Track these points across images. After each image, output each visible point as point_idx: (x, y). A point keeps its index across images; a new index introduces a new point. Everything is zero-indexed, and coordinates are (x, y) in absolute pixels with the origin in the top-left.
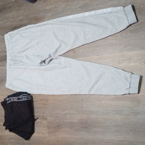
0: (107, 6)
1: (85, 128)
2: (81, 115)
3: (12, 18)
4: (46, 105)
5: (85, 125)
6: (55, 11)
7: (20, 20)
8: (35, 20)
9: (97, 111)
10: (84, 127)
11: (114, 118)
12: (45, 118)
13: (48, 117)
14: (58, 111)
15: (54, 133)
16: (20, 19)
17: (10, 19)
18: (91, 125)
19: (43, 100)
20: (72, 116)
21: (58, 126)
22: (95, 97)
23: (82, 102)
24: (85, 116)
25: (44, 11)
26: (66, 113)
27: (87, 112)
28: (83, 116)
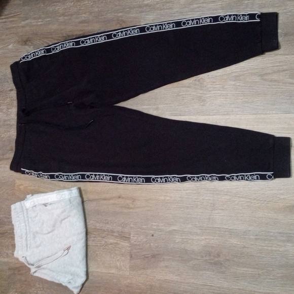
0: (285, 11)
1: (215, 263)
2: (207, 237)
3: (63, 15)
4: (129, 208)
5: (216, 259)
6: (165, 11)
9: (244, 232)
10: (213, 261)
11: (281, 250)
12: (127, 237)
13: (132, 235)
14: (156, 224)
15: (144, 269)
16: (83, 19)
17: (60, 16)
18: (228, 260)
19: (123, 198)
20: (187, 237)
21: (154, 256)
22: (242, 203)
23: (212, 211)
24: (217, 239)
25: (140, 7)
26: (174, 230)
27: (222, 232)
28: (213, 239)
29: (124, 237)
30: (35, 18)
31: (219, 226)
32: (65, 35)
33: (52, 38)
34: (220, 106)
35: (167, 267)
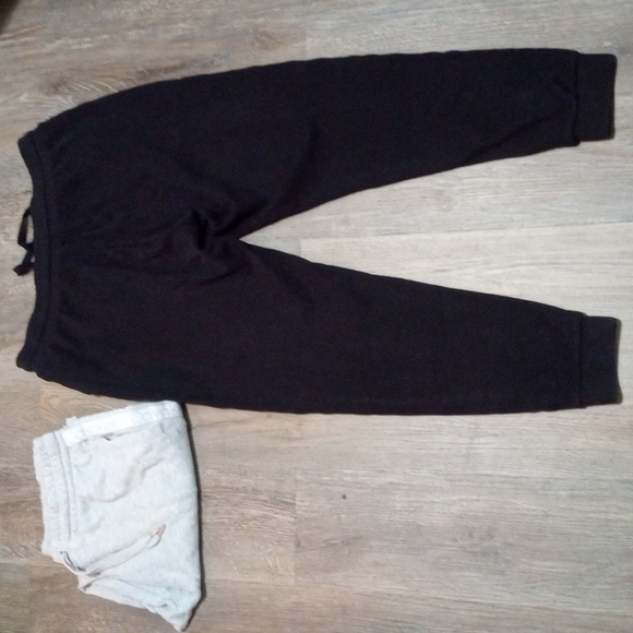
1: (485, 554)
2: (463, 497)
3: (137, 26)
4: (290, 439)
5: (486, 544)
6: (359, 9)
7: (181, 39)
8: (253, 44)
9: (545, 483)
10: (478, 549)
11: (626, 518)
12: (288, 503)
13: (298, 499)
14: (350, 472)
15: (328, 571)
16: (180, 33)
17: (129, 30)
18: (511, 545)
20: (419, 498)
21: (347, 542)
23: (473, 438)
24: (485, 500)
26: (391, 483)
27: (497, 485)
28: (477, 500)
29: (282, 502)
30: (74, 36)
31: (489, 472)
32: (141, 69)
33: (113, 77)
34: (483, 209)
35: (376, 564)
